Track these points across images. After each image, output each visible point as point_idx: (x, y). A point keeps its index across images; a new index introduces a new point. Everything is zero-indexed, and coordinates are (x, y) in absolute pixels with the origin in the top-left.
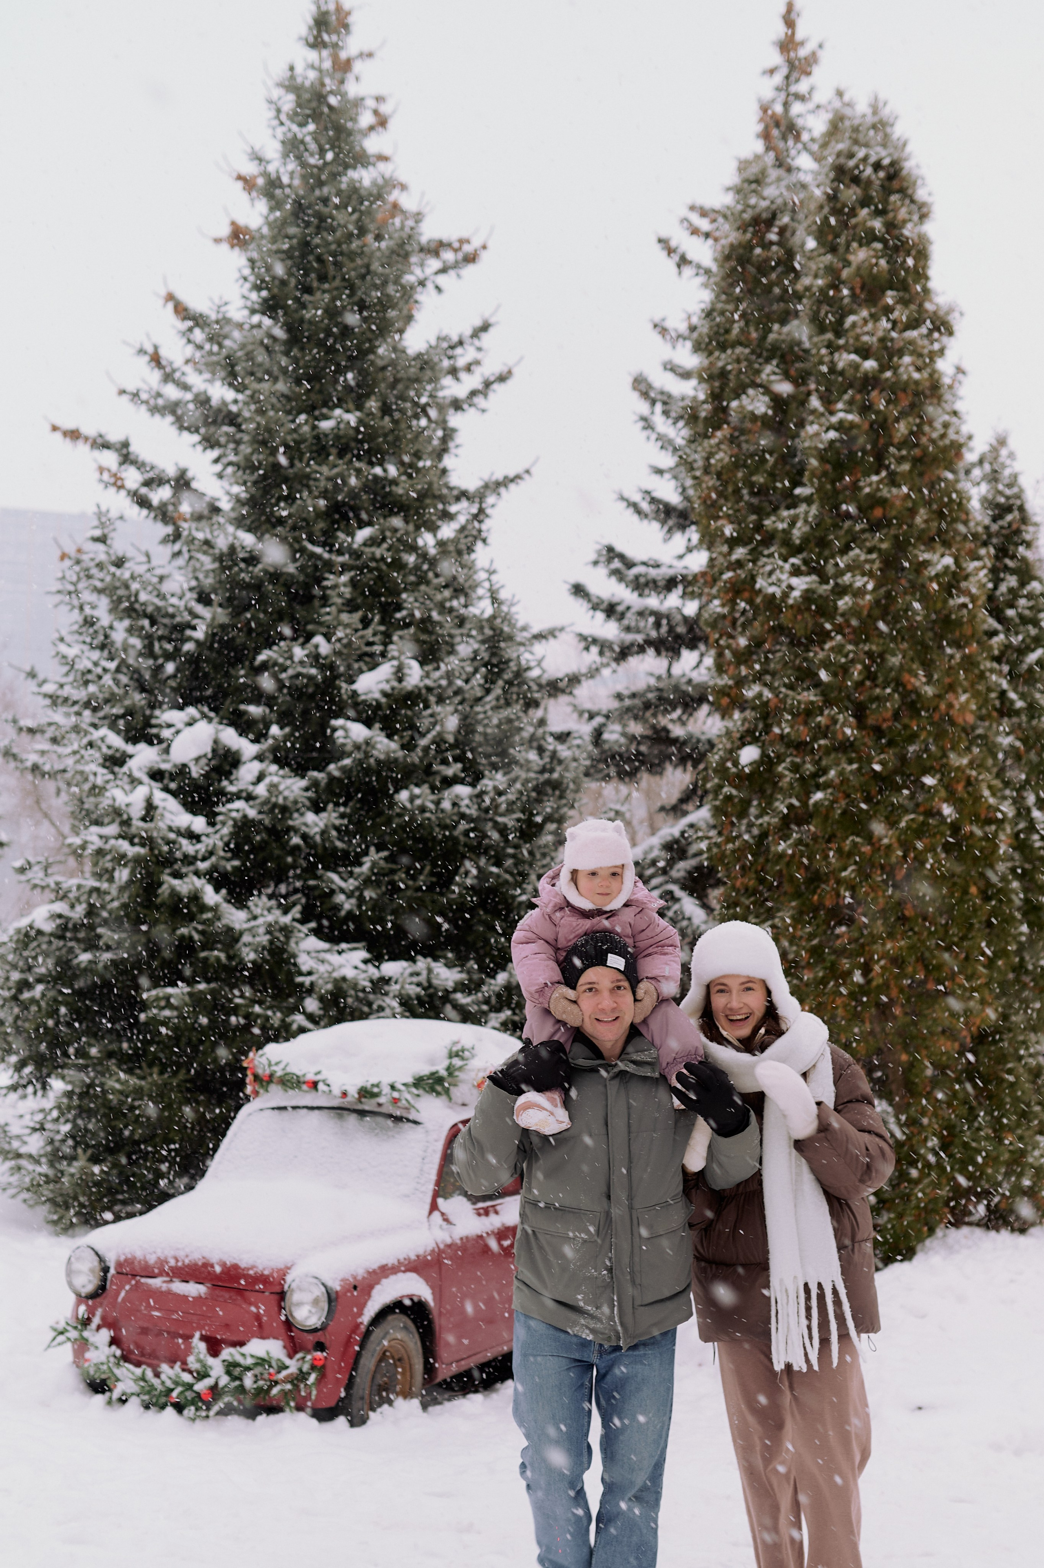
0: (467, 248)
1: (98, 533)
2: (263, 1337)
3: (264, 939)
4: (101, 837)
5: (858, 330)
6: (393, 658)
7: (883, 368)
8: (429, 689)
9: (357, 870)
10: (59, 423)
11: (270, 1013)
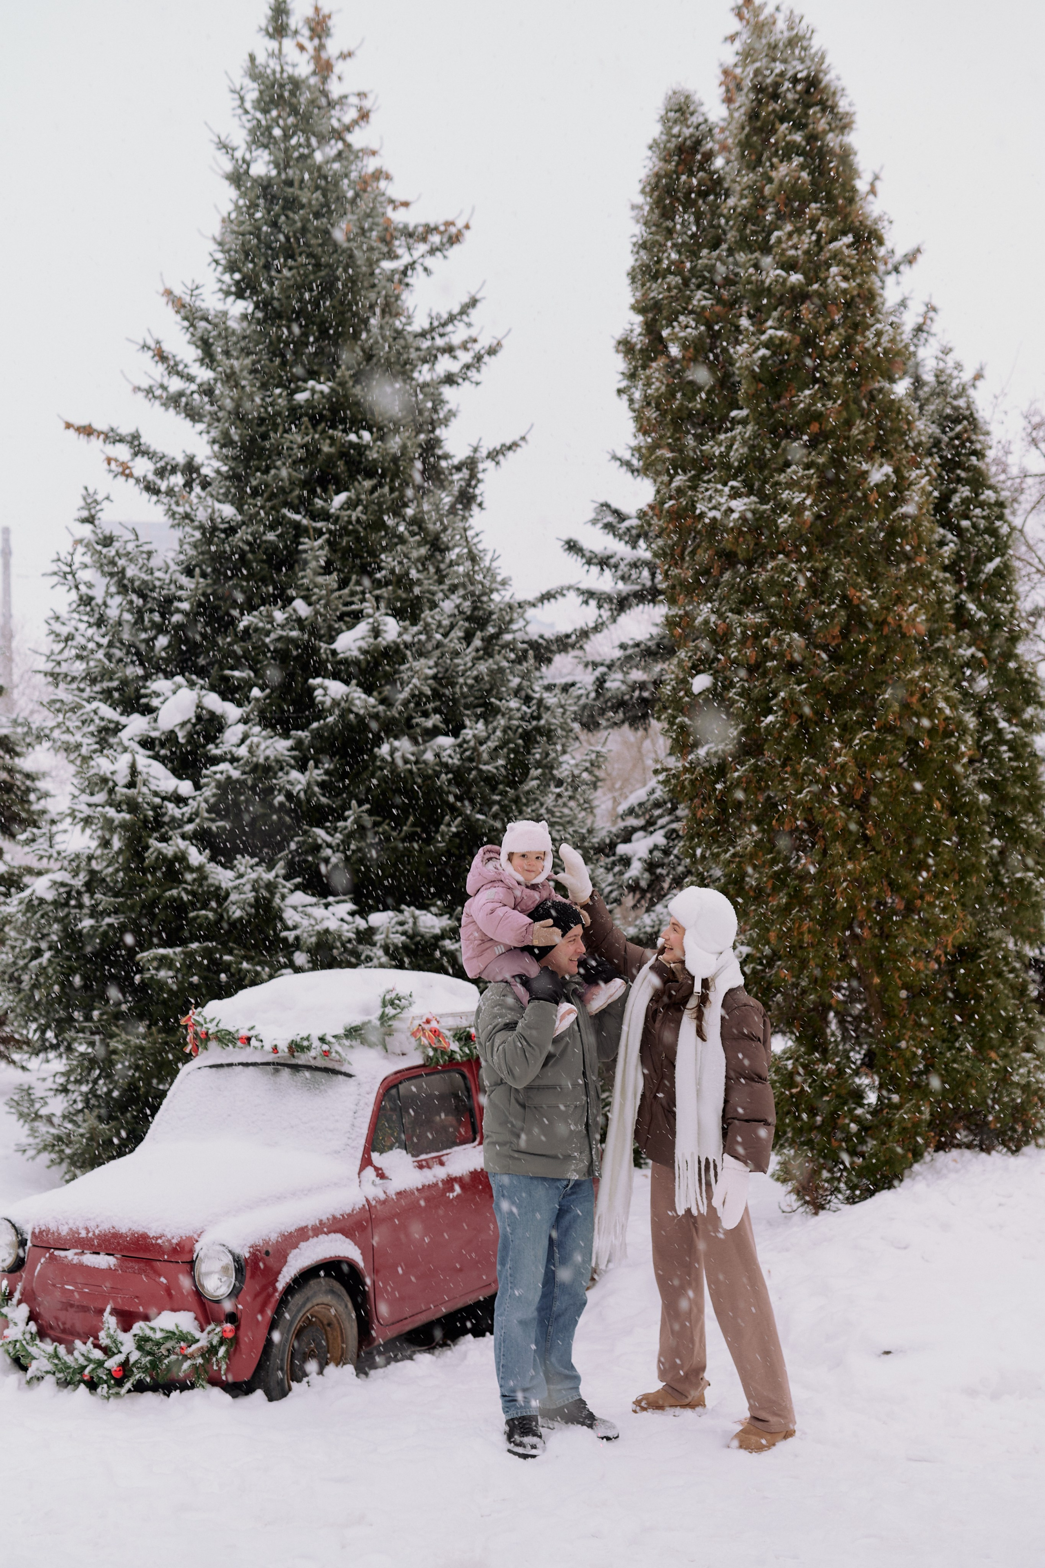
0: (453, 230)
1: (85, 514)
2: (174, 1310)
3: (250, 896)
4: (89, 805)
5: (784, 246)
6: (369, 616)
7: (809, 282)
8: (407, 646)
9: (340, 824)
10: (72, 420)
11: (259, 968)
